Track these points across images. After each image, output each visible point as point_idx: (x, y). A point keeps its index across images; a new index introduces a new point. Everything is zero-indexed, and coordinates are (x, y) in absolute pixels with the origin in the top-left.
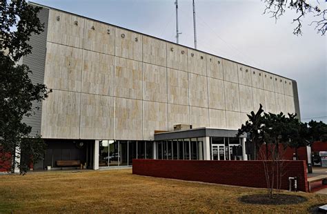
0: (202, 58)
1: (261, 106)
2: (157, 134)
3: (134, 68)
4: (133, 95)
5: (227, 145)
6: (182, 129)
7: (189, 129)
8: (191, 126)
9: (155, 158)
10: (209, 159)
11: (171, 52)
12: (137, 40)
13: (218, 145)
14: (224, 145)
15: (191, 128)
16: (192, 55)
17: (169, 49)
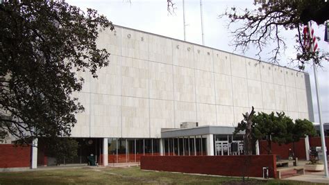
0: (209, 54)
1: (253, 108)
2: (163, 131)
3: (140, 67)
4: (139, 94)
5: (230, 141)
6: (189, 127)
7: (195, 126)
9: (162, 155)
10: (212, 154)
11: (177, 49)
12: (142, 39)
13: (222, 142)
14: (227, 142)
15: (197, 125)
16: (199, 52)
17: (175, 46)
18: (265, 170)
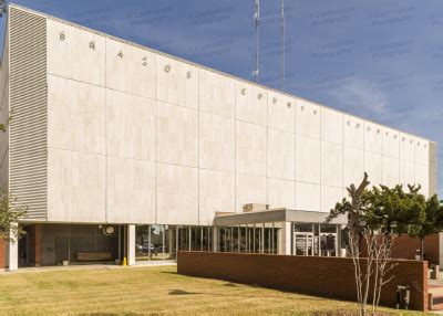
0: (289, 105)
1: (366, 176)
2: (218, 216)
3: (186, 120)
4: (184, 160)
5: (317, 234)
6: (255, 210)
7: (264, 209)
8: (267, 206)
10: (288, 253)
11: (241, 96)
14: (312, 234)
15: (267, 208)
17: (238, 91)
18: (404, 292)
